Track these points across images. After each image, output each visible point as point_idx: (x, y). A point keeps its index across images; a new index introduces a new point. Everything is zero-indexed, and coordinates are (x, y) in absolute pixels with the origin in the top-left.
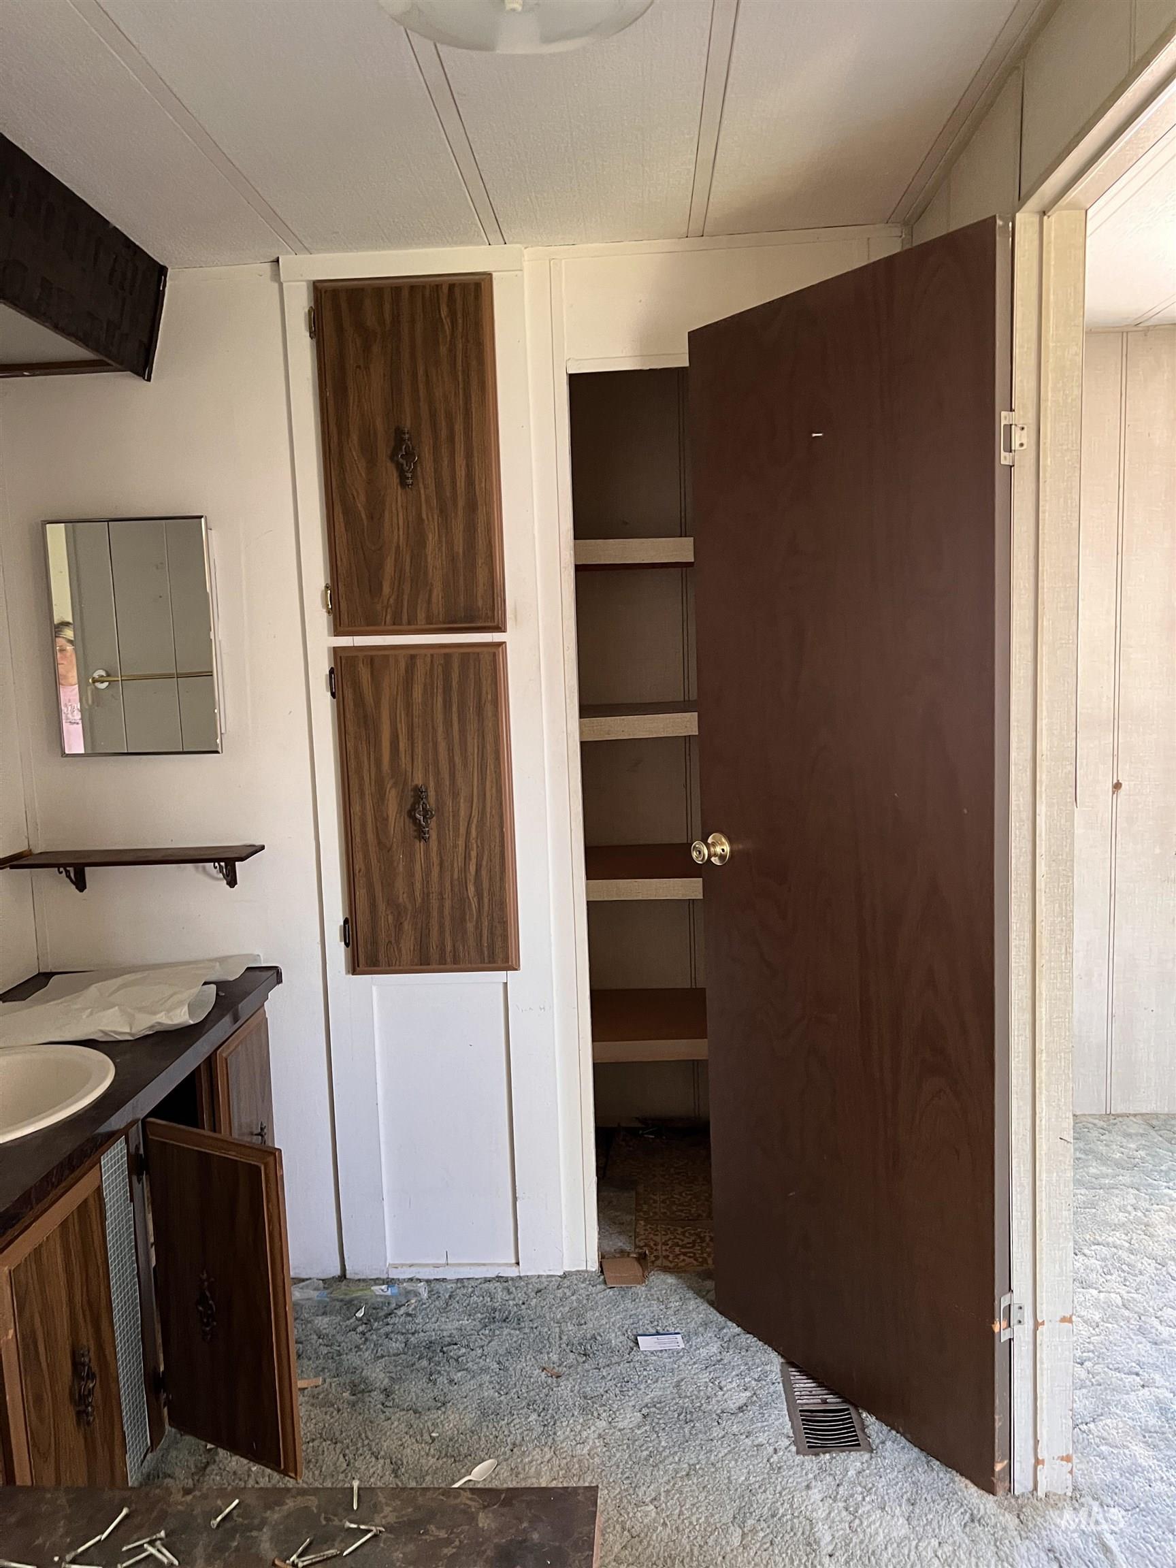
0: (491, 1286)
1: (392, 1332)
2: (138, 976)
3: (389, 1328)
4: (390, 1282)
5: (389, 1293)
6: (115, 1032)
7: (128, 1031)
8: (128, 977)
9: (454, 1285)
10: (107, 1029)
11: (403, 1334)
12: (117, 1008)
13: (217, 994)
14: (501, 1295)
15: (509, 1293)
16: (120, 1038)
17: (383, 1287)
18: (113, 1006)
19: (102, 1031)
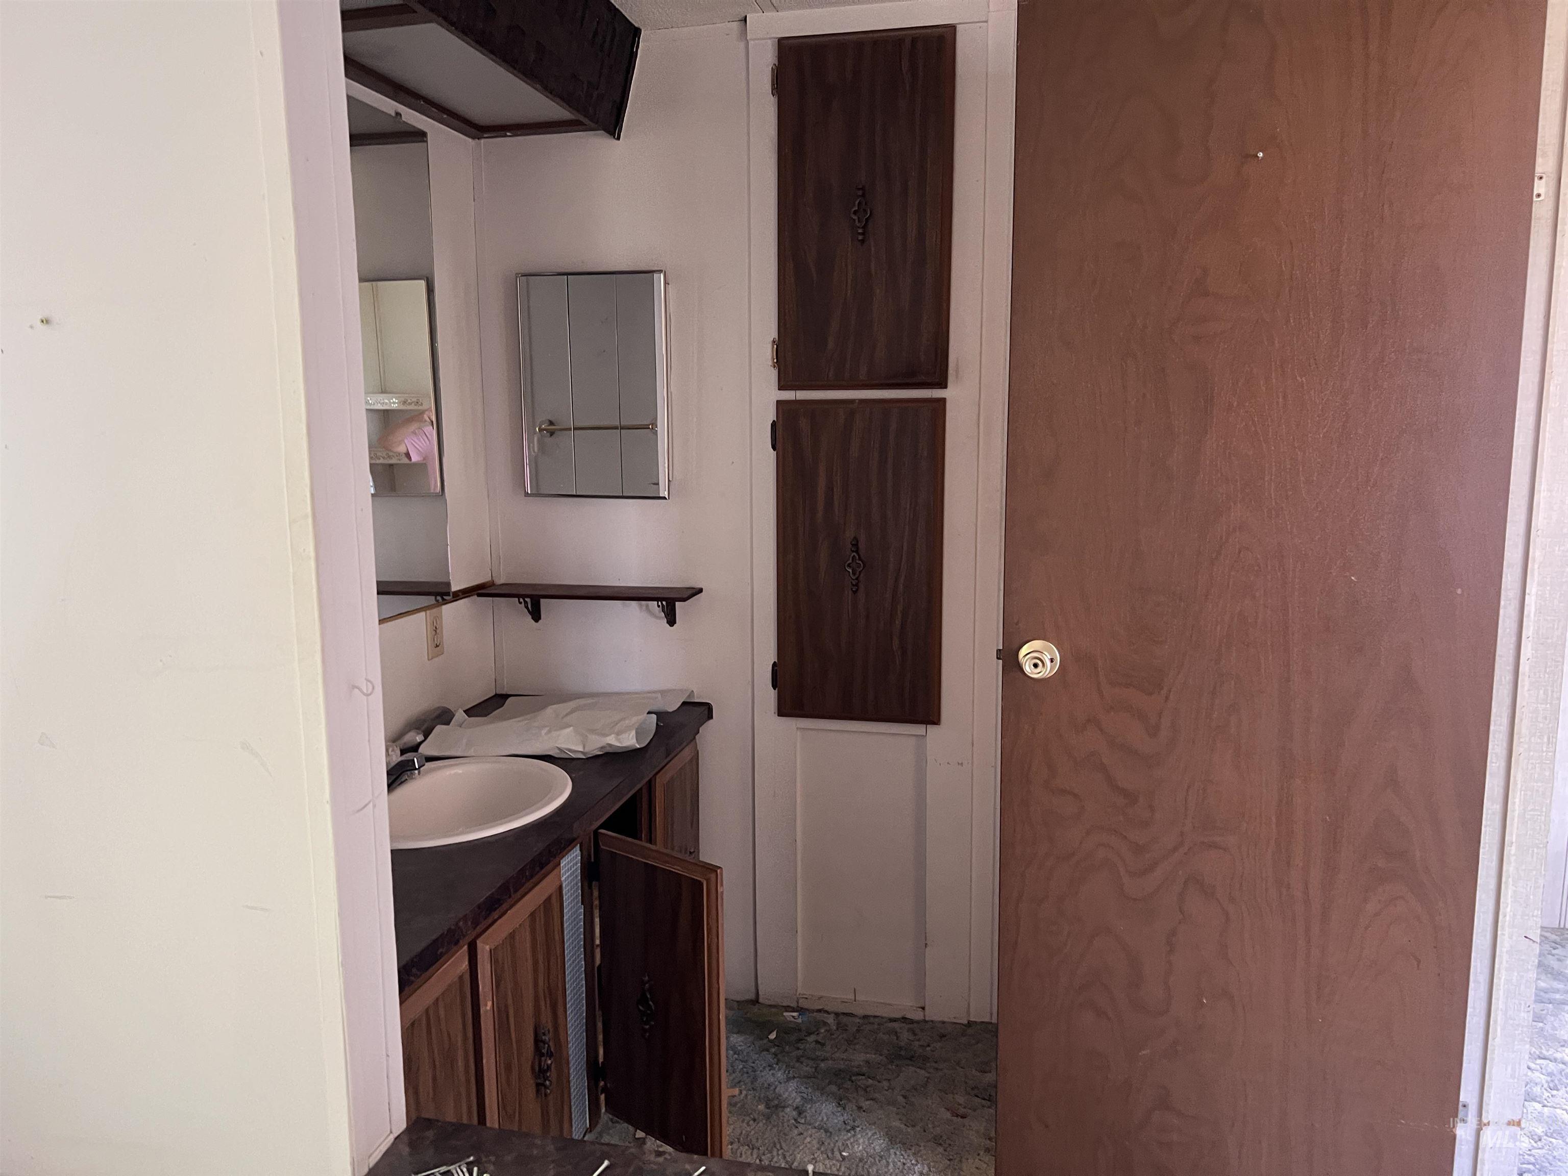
0: (896, 1025)
1: (802, 1056)
2: (590, 701)
3: (800, 1052)
4: (801, 1010)
5: (800, 1021)
6: (570, 750)
7: (581, 749)
8: (582, 702)
9: (861, 1021)
10: (563, 746)
11: (813, 1059)
12: (571, 728)
13: (657, 724)
14: (905, 1036)
15: (915, 1034)
16: (573, 756)
17: (795, 1014)
18: (568, 726)
19: (559, 749)
